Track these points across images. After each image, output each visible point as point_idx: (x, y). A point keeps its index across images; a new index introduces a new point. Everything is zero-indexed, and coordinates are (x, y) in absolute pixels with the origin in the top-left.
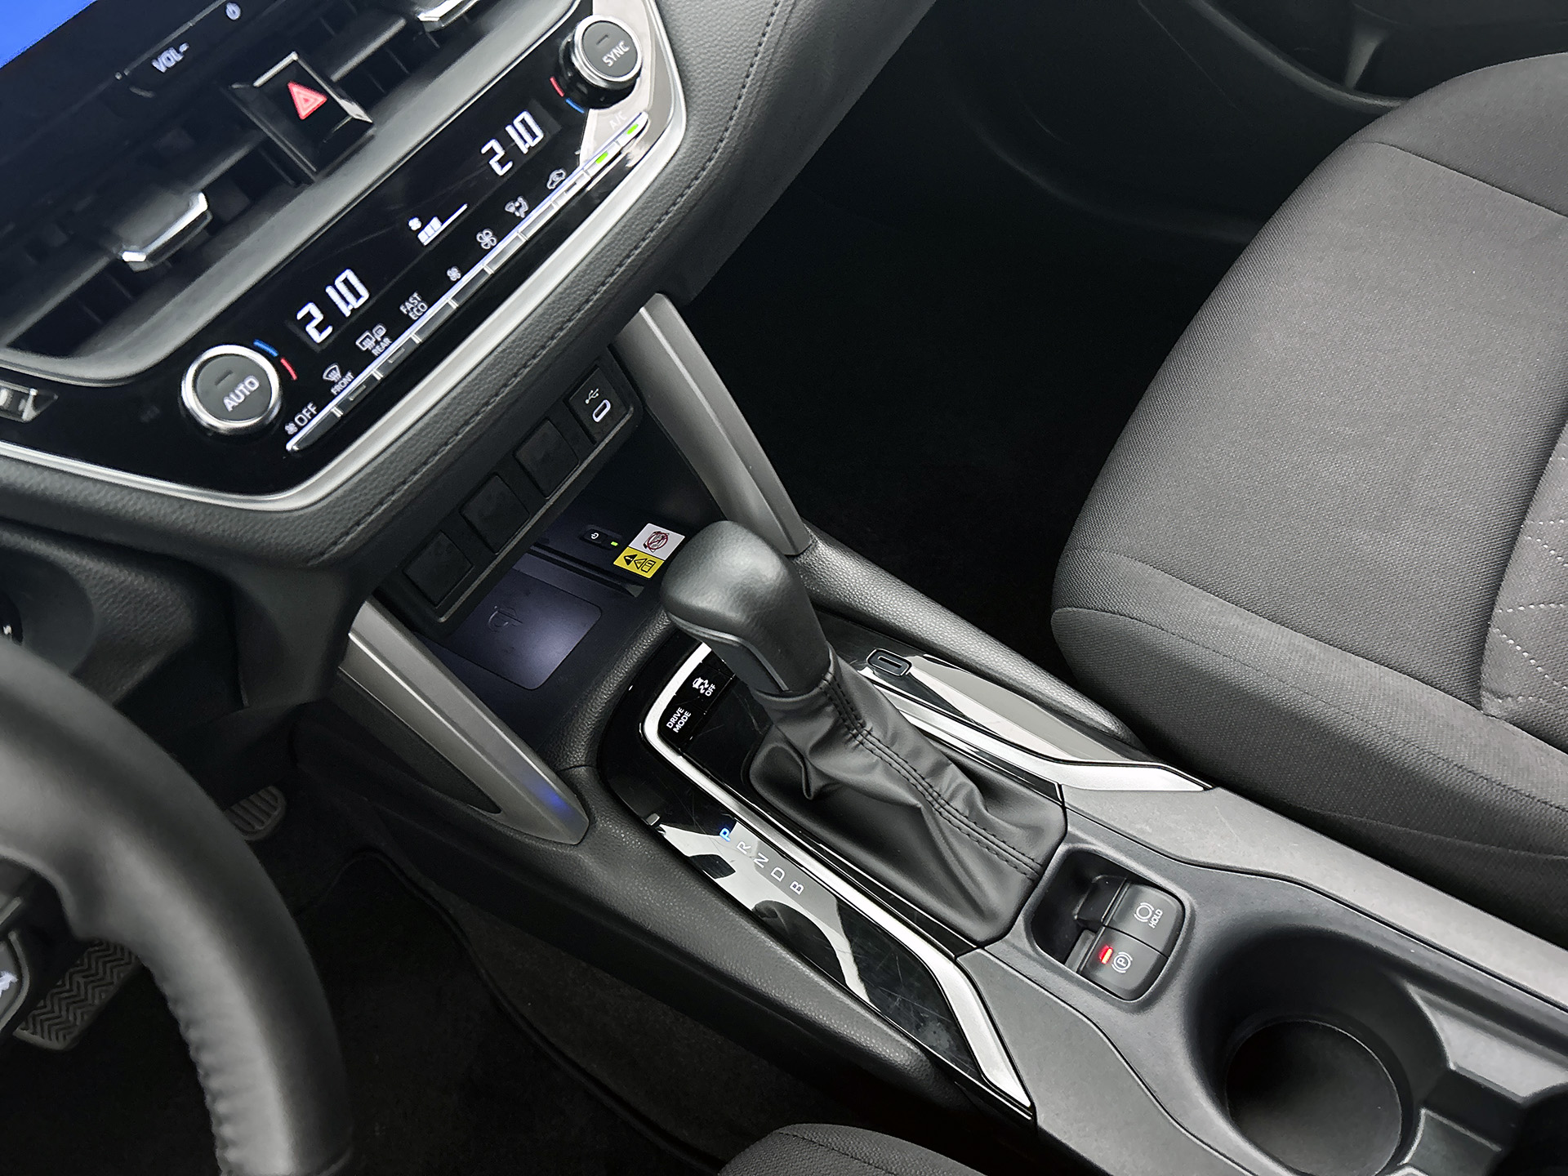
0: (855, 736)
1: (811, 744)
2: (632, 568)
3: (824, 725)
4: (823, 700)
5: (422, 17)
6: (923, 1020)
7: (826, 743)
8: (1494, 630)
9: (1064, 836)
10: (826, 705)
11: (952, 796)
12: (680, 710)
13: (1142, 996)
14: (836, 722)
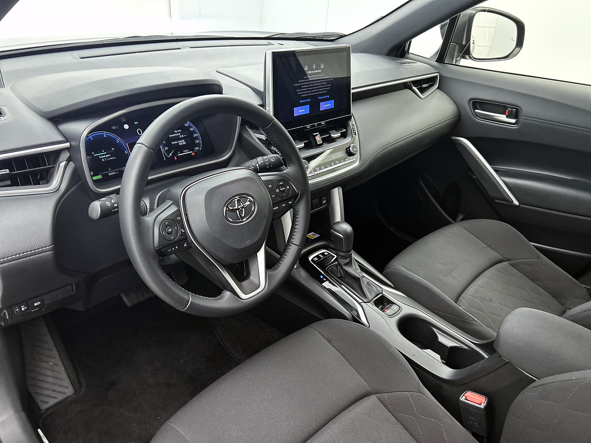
0: (351, 266)
1: (344, 264)
2: (309, 237)
3: (347, 261)
4: (349, 256)
5: (332, 135)
6: (353, 310)
7: (346, 264)
8: (460, 298)
9: (382, 293)
10: (348, 257)
11: (365, 281)
12: (316, 258)
13: (391, 316)
14: (349, 262)
